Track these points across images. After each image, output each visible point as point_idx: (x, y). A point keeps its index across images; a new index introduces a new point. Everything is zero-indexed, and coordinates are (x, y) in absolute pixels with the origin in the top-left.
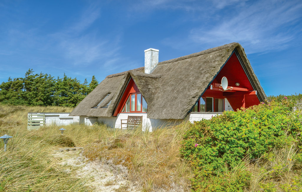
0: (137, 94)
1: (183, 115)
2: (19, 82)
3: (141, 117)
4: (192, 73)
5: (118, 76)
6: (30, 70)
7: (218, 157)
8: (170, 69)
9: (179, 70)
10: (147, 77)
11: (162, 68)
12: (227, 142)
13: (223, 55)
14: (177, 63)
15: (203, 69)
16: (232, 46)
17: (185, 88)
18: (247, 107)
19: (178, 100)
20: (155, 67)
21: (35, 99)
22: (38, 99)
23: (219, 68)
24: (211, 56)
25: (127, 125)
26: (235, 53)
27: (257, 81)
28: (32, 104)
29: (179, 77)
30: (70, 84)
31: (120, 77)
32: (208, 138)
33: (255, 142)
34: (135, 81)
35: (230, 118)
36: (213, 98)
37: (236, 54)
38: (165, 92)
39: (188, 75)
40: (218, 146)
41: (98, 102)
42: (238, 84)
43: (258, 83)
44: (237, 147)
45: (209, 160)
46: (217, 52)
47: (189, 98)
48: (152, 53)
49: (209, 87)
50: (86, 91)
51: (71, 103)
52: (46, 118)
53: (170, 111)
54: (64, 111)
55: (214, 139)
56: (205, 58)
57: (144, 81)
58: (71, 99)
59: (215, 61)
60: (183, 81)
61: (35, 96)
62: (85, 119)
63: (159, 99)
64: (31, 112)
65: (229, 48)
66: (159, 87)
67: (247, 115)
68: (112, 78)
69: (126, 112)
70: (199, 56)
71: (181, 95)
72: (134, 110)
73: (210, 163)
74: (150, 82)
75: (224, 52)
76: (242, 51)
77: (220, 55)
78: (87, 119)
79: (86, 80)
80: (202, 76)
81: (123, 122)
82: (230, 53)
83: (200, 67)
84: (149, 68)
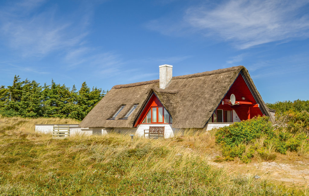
0: (158, 107)
1: (203, 125)
2: (5, 91)
3: (163, 128)
4: (207, 91)
5: (129, 88)
6: (17, 76)
7: (233, 142)
8: (185, 85)
9: (195, 87)
10: (167, 93)
11: (177, 83)
12: (237, 136)
13: (231, 77)
14: (191, 79)
15: (216, 88)
16: (239, 69)
17: (202, 103)
18: (251, 118)
19: (197, 114)
20: (170, 82)
21: (27, 109)
22: (30, 109)
23: (229, 87)
24: (222, 77)
25: (148, 134)
26: (241, 73)
27: (259, 96)
28: (24, 115)
29: (196, 94)
30: (60, 92)
31: (130, 88)
32: (228, 134)
33: (248, 135)
34: (158, 96)
35: (237, 125)
36: (223, 110)
37: (242, 75)
38: (185, 106)
39: (203, 92)
40: (233, 137)
41: (112, 113)
42: (244, 99)
43: (260, 97)
44: (241, 138)
45: (229, 144)
46: (226, 73)
47: (207, 112)
48: (167, 69)
49: (221, 103)
50: (78, 99)
51: (62, 114)
52: (70, 129)
53: (193, 122)
54: (66, 123)
55: (231, 135)
56: (216, 78)
57: (166, 97)
58: (62, 110)
59: (225, 82)
60: (200, 97)
61: (26, 106)
62: (102, 130)
63: (180, 112)
64: (36, 124)
65: (236, 71)
66: (179, 102)
67: (245, 124)
68: (121, 89)
69: (147, 123)
70: (211, 75)
71: (200, 110)
72: (155, 121)
73: (229, 145)
74: (171, 97)
75: (232, 75)
76: (246, 72)
77: (229, 77)
78: (104, 130)
79: (74, 86)
80: (215, 94)
81: (146, 132)
82: (237, 75)
83: (213, 86)
84: (165, 83)
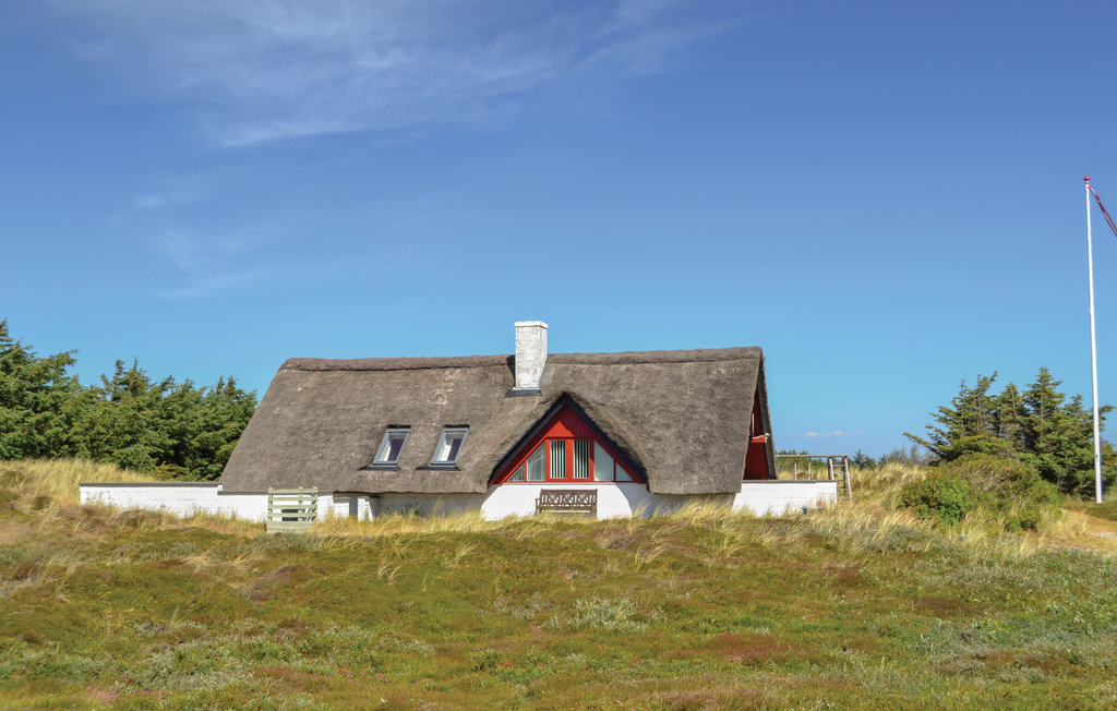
14: (620, 368)
24: (722, 370)
41: (370, 451)
46: (731, 363)
48: (541, 332)
56: (708, 372)
59: (743, 385)
62: (362, 501)
69: (530, 479)
70: (687, 364)
77: (746, 374)
78: (367, 500)
84: (536, 370)
